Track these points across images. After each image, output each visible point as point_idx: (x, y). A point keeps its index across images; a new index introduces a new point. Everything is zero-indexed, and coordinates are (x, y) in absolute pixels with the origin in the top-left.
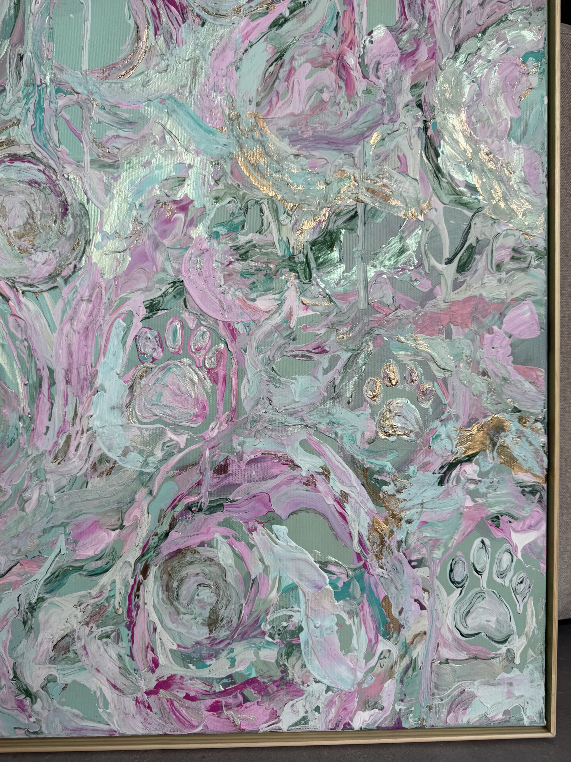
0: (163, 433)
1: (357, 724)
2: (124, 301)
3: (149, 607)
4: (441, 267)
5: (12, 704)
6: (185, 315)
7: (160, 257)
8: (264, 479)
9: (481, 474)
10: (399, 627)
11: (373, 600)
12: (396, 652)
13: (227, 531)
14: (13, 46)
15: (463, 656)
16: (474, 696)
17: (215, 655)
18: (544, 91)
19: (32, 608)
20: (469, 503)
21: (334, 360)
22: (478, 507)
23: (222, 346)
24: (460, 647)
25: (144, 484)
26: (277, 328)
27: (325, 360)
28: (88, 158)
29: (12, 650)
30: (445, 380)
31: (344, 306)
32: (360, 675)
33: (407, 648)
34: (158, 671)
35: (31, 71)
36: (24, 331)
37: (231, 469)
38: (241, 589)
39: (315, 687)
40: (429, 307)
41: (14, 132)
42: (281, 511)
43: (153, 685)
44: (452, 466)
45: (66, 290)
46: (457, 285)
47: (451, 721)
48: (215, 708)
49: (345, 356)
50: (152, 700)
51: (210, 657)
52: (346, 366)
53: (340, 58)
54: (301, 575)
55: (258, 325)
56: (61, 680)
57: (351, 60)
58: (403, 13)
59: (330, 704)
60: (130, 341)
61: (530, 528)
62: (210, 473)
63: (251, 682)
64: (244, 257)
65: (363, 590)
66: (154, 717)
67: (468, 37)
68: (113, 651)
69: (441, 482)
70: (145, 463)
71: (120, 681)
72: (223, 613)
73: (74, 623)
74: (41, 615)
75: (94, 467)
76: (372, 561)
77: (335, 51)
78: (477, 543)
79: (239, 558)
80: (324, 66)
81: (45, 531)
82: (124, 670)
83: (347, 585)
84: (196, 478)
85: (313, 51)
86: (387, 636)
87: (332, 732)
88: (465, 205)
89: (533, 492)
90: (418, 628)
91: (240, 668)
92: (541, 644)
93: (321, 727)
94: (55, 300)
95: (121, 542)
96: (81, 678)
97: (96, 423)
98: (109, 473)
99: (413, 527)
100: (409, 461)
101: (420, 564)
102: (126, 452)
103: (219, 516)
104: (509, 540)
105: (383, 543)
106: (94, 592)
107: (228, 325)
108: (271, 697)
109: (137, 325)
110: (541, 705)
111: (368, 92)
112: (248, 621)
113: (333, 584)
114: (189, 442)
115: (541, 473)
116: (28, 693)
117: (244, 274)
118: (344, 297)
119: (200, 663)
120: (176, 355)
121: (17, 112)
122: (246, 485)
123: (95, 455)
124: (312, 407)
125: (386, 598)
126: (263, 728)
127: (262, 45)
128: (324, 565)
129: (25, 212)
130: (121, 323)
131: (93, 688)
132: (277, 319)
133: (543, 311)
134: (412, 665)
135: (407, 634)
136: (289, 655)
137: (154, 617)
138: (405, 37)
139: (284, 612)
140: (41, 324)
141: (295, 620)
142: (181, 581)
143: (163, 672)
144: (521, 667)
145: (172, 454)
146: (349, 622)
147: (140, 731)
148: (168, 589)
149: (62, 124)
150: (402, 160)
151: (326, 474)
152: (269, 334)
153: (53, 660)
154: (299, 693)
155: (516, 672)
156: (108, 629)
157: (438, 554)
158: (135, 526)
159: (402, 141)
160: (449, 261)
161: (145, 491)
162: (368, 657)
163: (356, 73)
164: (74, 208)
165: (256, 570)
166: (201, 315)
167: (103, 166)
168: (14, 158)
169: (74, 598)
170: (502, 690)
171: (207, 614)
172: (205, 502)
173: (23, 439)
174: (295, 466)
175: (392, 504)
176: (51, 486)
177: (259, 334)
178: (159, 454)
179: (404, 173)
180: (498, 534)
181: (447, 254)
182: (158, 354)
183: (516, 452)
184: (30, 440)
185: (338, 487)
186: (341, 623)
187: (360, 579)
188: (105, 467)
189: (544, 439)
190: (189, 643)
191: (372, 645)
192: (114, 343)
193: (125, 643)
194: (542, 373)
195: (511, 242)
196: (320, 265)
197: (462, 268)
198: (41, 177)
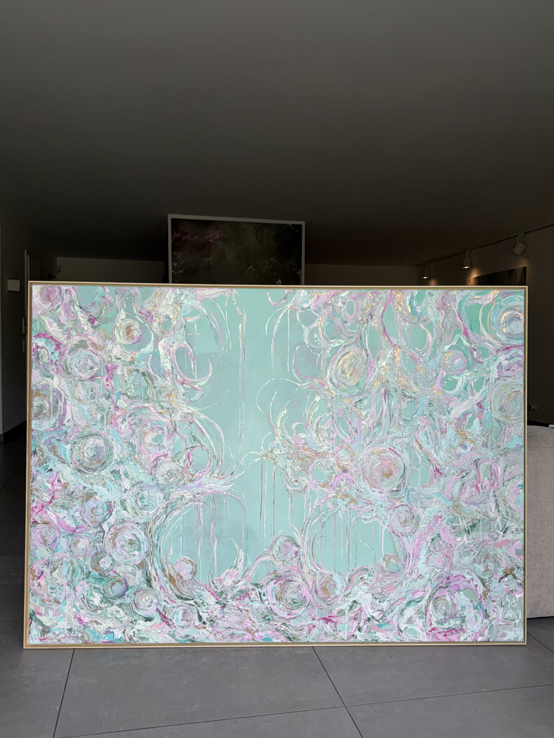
0: (434, 569)
1: (479, 640)
2: (426, 538)
3: (430, 610)
4: (499, 532)
5: (397, 633)
6: (440, 542)
7: (435, 528)
8: (458, 581)
9: (509, 580)
10: (489, 616)
11: (483, 610)
12: (488, 622)
13: (449, 593)
14: (403, 480)
15: (504, 624)
16: (506, 634)
17: (445, 622)
18: (523, 493)
19: (403, 610)
20: (506, 587)
21: (475, 553)
22: (508, 588)
23: (448, 549)
24: (504, 622)
25: (430, 581)
26: (462, 545)
27: (473, 553)
28: (419, 506)
29: (398, 620)
30: (500, 559)
31: (477, 540)
32: (480, 628)
33: (491, 621)
34: (432, 626)
35: (407, 486)
36: (403, 544)
37: (450, 578)
38: (452, 607)
39: (469, 631)
40: (497, 541)
41: (403, 499)
42: (462, 589)
43: (430, 629)
44: (502, 578)
45: (413, 536)
46: (503, 536)
47: (501, 640)
48: (445, 635)
49: (477, 552)
50: (430, 633)
51: (444, 623)
52: (478, 555)
53: (477, 485)
54: (466, 604)
55: (458, 544)
56: (409, 628)
57: (479, 485)
58: (491, 475)
59: (472, 635)
60: (427, 547)
61: (520, 593)
62: (445, 579)
63: (454, 629)
64: (454, 529)
65: (480, 607)
66: (431, 637)
67: (506, 481)
68: (422, 621)
69: (499, 582)
70: (430, 576)
71: (423, 628)
72: (448, 612)
73: (413, 614)
74: (405, 612)
75: (418, 577)
76: (483, 600)
77: (476, 484)
78: (507, 596)
79: (452, 599)
80: (473, 487)
81: (407, 592)
82: (424, 626)
83: (477, 606)
84: (442, 580)
85: (471, 484)
86: (486, 618)
87: (472, 642)
88: (505, 518)
89: (521, 585)
90: (493, 617)
91: (451, 626)
92: (523, 621)
93: (470, 641)
94: (411, 538)
95: (424, 595)
96: (413, 627)
97: (419, 567)
98: (422, 578)
99: (493, 593)
100: (492, 577)
101: (494, 601)
102: (426, 573)
103: (447, 589)
104: (515, 596)
105: (485, 596)
106: (418, 606)
107: (450, 544)
108: (459, 633)
109: (429, 543)
110: (523, 636)
111: (483, 493)
112: (453, 614)
113: (474, 606)
114: (440, 572)
115: (522, 580)
116: (401, 631)
117: (454, 533)
118: (477, 538)
119: (442, 624)
120: (438, 551)
121: (403, 495)
122: (454, 582)
123: (419, 574)
124: (469, 564)
125: (486, 610)
126: (456, 640)
127: (459, 482)
128: (471, 601)
129: (405, 517)
130: (425, 543)
131: (416, 630)
132: (462, 543)
133: (523, 543)
134: (492, 626)
135: (491, 618)
136: (463, 622)
137: (431, 613)
138: (492, 481)
139: (462, 612)
140: (407, 543)
141: (465, 614)
142: (438, 604)
143: (433, 626)
144: (518, 627)
145: (436, 575)
146: (477, 615)
147: (427, 641)
148: (435, 606)
149: (414, 498)
150: (491, 508)
151: (472, 579)
152: (460, 546)
153: (407, 623)
154: (465, 632)
155: (516, 628)
156: (420, 615)
157: (498, 599)
158: (428, 591)
159: (491, 504)
160: (501, 531)
161: (430, 583)
162: (482, 623)
163: (480, 488)
164: (416, 517)
165: (456, 602)
166: (444, 542)
167: (423, 508)
168: (402, 505)
169: (413, 608)
170: (513, 632)
171: (444, 612)
172: (444, 586)
173: (402, 570)
174: (465, 578)
175: (488, 587)
176: (408, 581)
177: (457, 546)
178: (433, 574)
179: (491, 511)
180: (512, 594)
181: (501, 529)
182: (434, 551)
183: (517, 575)
184: (404, 570)
185: (475, 583)
186: (475, 615)
187: (480, 605)
188: (421, 577)
189: (523, 572)
190: (439, 619)
191: (483, 620)
192: (424, 548)
193: (424, 619)
194: (523, 557)
195: (515, 527)
196: (472, 531)
197: (504, 533)
198: (408, 510)
